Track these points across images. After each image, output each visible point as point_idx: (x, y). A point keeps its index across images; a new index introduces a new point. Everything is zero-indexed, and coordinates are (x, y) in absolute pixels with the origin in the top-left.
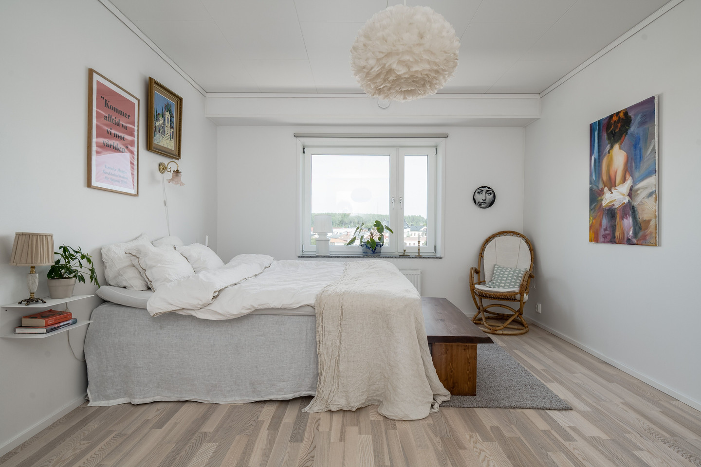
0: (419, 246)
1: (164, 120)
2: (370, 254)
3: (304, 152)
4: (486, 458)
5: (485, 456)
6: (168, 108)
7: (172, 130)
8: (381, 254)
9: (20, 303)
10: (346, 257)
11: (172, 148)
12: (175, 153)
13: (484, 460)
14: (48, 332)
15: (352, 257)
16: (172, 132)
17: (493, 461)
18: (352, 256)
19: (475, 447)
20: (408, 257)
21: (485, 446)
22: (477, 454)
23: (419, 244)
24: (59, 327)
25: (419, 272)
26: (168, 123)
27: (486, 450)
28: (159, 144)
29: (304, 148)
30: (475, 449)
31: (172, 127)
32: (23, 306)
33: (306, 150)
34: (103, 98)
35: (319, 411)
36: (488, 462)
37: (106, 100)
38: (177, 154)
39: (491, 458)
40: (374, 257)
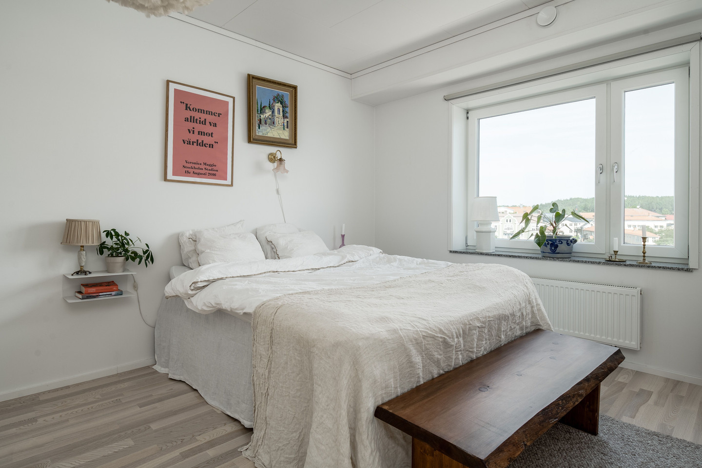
0: (644, 245)
1: (273, 112)
2: (548, 255)
3: (468, 118)
6: (279, 99)
7: (286, 120)
8: (573, 254)
9: (72, 275)
10: (510, 256)
11: (287, 138)
12: (290, 142)
14: (82, 299)
15: (519, 257)
16: (286, 122)
18: (520, 255)
20: (621, 263)
23: (644, 242)
24: (97, 296)
25: (636, 292)
26: (279, 113)
28: (267, 135)
29: (468, 113)
31: (284, 117)
32: (76, 277)
33: (469, 115)
34: (183, 103)
35: (249, 458)
37: (187, 105)
38: (293, 143)
40: (554, 259)
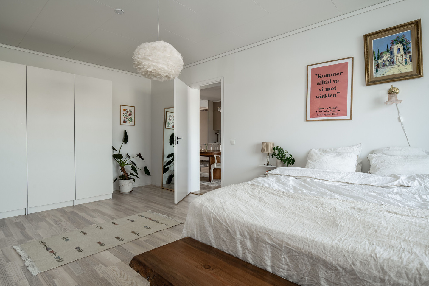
1: (392, 54)
4: (123, 277)
5: (123, 278)
6: (399, 40)
7: (408, 55)
9: (264, 165)
11: (411, 71)
12: (414, 73)
13: (124, 275)
17: (118, 277)
19: (132, 280)
21: (126, 284)
22: (129, 277)
26: (399, 52)
27: (124, 281)
28: (385, 75)
30: (131, 279)
31: (406, 53)
34: (316, 75)
36: (121, 275)
37: (319, 75)
38: (418, 73)
39: (120, 278)
